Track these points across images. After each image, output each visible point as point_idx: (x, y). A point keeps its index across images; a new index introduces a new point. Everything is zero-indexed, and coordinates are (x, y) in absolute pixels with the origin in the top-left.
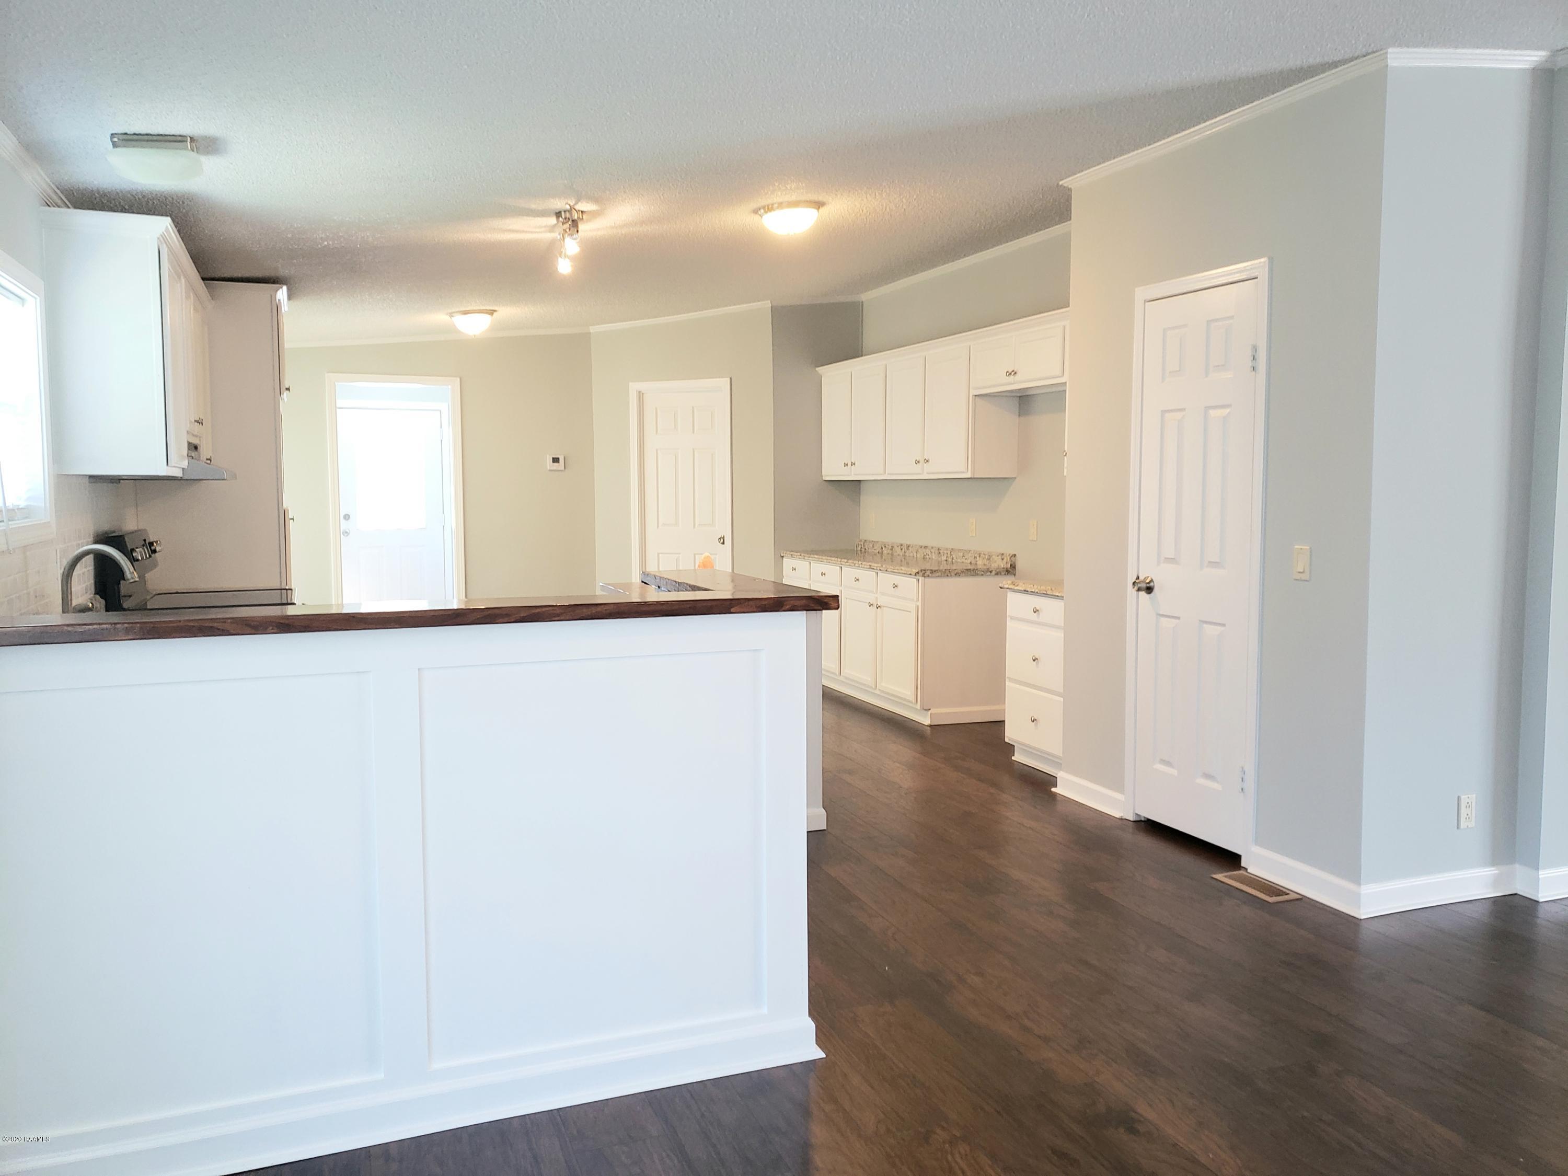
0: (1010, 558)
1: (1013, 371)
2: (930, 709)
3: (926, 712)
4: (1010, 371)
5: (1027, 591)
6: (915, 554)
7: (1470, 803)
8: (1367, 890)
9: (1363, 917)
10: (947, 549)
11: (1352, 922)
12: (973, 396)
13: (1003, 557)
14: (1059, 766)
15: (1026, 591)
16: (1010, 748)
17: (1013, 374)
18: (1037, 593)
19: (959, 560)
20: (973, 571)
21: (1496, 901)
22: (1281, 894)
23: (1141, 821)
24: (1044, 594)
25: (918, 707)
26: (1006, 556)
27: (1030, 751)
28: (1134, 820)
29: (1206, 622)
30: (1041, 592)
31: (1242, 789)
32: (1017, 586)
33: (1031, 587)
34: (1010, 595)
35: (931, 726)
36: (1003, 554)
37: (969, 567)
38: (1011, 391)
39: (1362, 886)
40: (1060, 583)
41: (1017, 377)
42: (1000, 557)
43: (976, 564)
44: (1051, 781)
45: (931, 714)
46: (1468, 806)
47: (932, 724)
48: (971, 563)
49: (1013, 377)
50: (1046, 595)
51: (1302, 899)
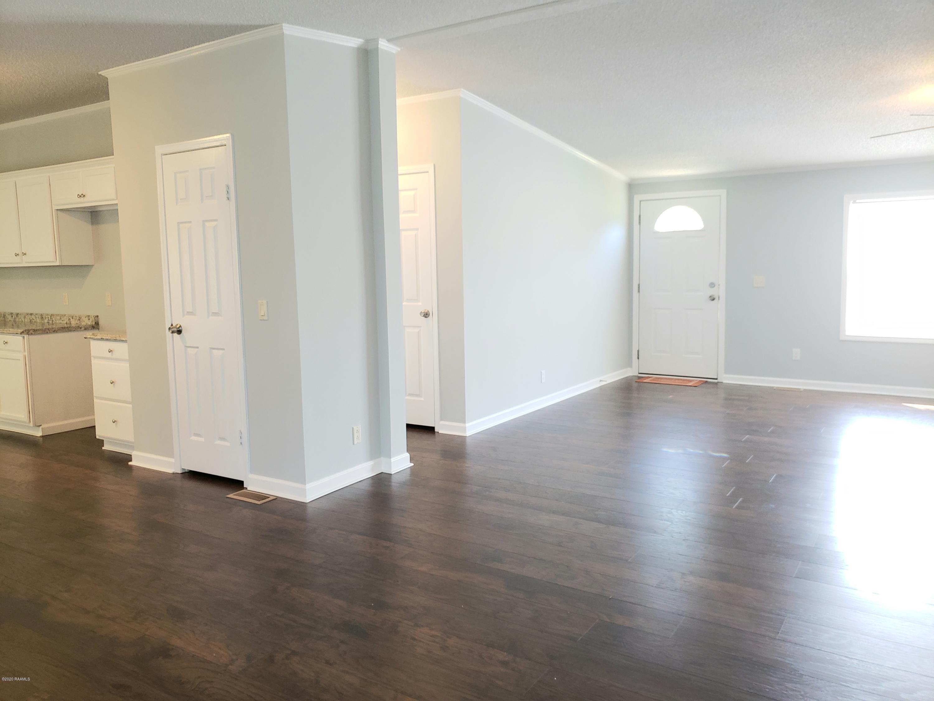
0: (94, 318)
1: (82, 194)
2: (41, 425)
3: (37, 428)
4: (80, 195)
5: (104, 339)
6: (23, 320)
7: (358, 430)
8: (309, 486)
9: (308, 501)
10: (48, 315)
11: (302, 505)
12: (55, 210)
13: (89, 318)
14: (132, 448)
15: (102, 339)
16: (101, 443)
17: (82, 196)
18: (110, 339)
19: (57, 322)
20: (67, 328)
21: (372, 478)
22: (265, 498)
23: (186, 472)
24: (115, 340)
25: (31, 425)
26: (92, 318)
27: (114, 442)
28: (181, 472)
29: (214, 349)
30: (113, 339)
31: (241, 443)
32: (96, 336)
33: (106, 336)
34: (92, 343)
35: (42, 436)
36: (89, 316)
37: (66, 326)
38: (84, 208)
39: (307, 485)
40: (124, 332)
41: (85, 199)
42: (87, 318)
43: (71, 324)
44: (129, 458)
45: (42, 428)
46: (358, 432)
47: (44, 435)
48: (66, 323)
49: (83, 198)
50: (116, 340)
51: (277, 499)
